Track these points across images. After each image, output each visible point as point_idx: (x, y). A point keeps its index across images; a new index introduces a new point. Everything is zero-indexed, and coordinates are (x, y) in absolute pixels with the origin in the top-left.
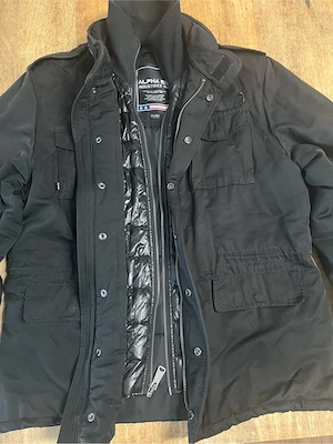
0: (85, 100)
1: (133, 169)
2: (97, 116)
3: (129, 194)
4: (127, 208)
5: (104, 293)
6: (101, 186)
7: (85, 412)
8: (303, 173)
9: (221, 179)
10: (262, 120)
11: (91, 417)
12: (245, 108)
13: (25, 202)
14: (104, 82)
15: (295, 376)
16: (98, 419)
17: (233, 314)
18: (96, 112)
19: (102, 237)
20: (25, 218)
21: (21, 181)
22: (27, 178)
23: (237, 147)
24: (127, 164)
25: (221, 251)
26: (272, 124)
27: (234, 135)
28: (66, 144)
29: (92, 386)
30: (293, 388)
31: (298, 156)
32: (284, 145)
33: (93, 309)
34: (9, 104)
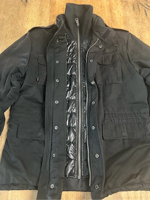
0: (53, 44)
1: (71, 75)
2: (58, 52)
3: (68, 85)
4: (67, 91)
5: (56, 128)
6: (57, 81)
7: (49, 184)
8: (145, 80)
9: (107, 81)
10: (126, 57)
11: (52, 186)
12: (118, 52)
13: (22, 85)
14: (62, 37)
15: (139, 172)
16: (56, 187)
17: (112, 141)
18: (57, 50)
19: (57, 102)
20: (21, 92)
21: (21, 75)
22: (23, 74)
23: (115, 68)
24: (69, 73)
25: (107, 112)
26: (131, 59)
27: (114, 63)
28: (43, 62)
29: (51, 172)
30: (139, 177)
31: (142, 73)
32: (136, 68)
33: (51, 136)
34: (19, 44)
